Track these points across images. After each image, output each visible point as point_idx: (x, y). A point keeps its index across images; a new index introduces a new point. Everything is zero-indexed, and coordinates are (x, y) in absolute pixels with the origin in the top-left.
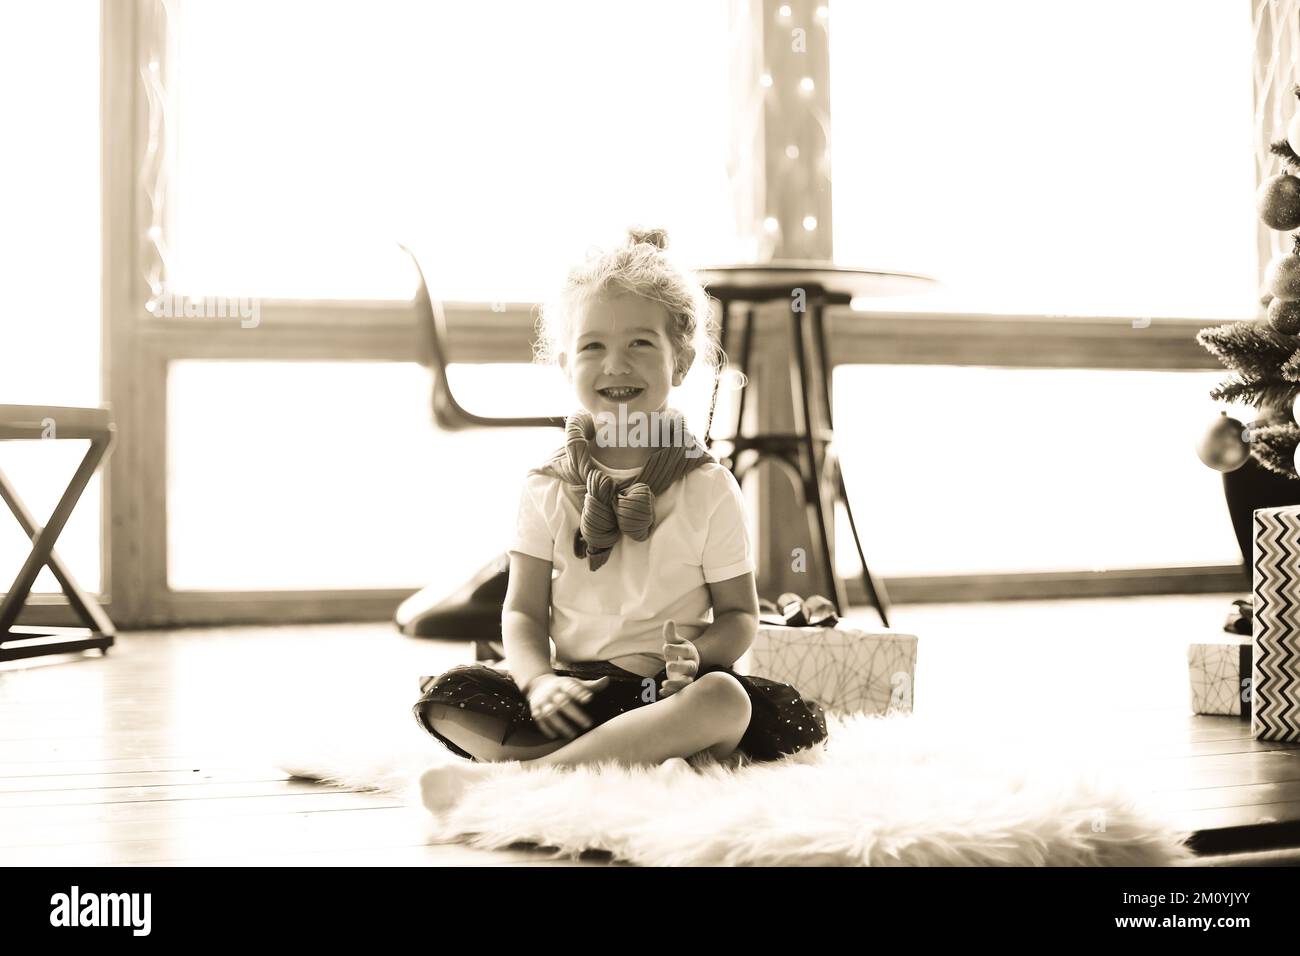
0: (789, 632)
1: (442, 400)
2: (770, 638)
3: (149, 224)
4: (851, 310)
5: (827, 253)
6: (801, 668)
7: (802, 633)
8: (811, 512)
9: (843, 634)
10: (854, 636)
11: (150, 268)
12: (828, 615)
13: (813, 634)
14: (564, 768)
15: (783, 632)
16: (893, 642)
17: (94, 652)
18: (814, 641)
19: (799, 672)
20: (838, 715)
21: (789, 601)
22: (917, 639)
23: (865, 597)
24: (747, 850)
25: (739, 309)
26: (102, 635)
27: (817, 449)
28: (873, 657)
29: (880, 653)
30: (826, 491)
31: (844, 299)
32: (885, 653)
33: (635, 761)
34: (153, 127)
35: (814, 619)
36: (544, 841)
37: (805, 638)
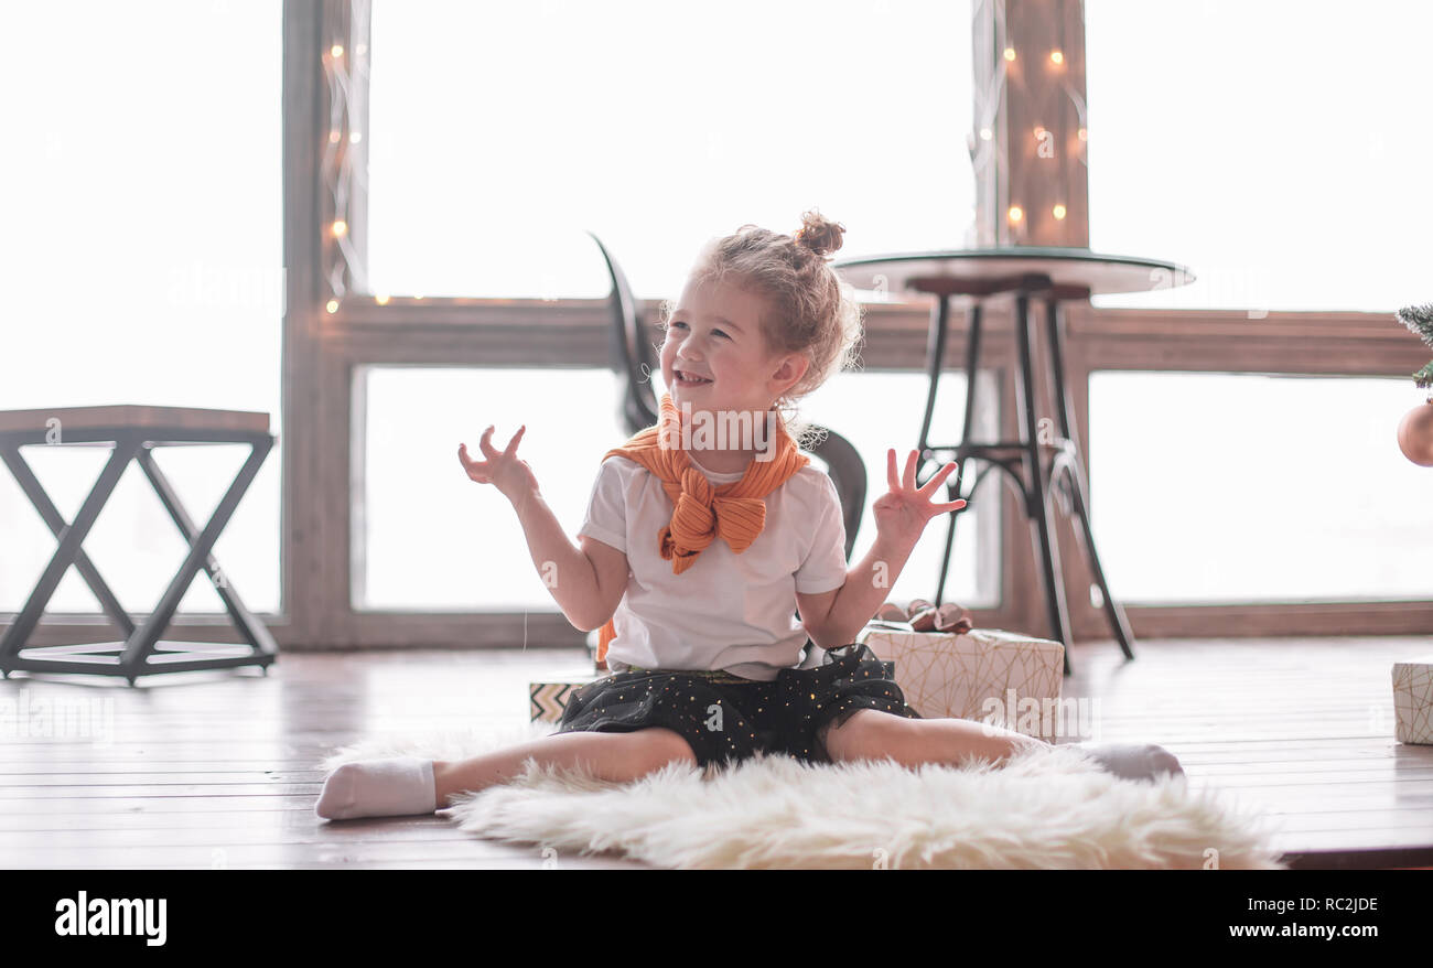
0: (916, 639)
3: (332, 219)
4: (1090, 305)
6: (926, 678)
7: (928, 638)
8: (1034, 528)
9: (975, 639)
10: (988, 644)
11: (333, 266)
12: (959, 621)
13: (941, 640)
15: (909, 636)
16: (1033, 652)
17: (255, 670)
18: (942, 649)
24: (764, 851)
25: (962, 303)
26: (261, 652)
28: (1009, 668)
31: (1082, 292)
32: (1024, 664)
34: (336, 114)
37: (932, 645)
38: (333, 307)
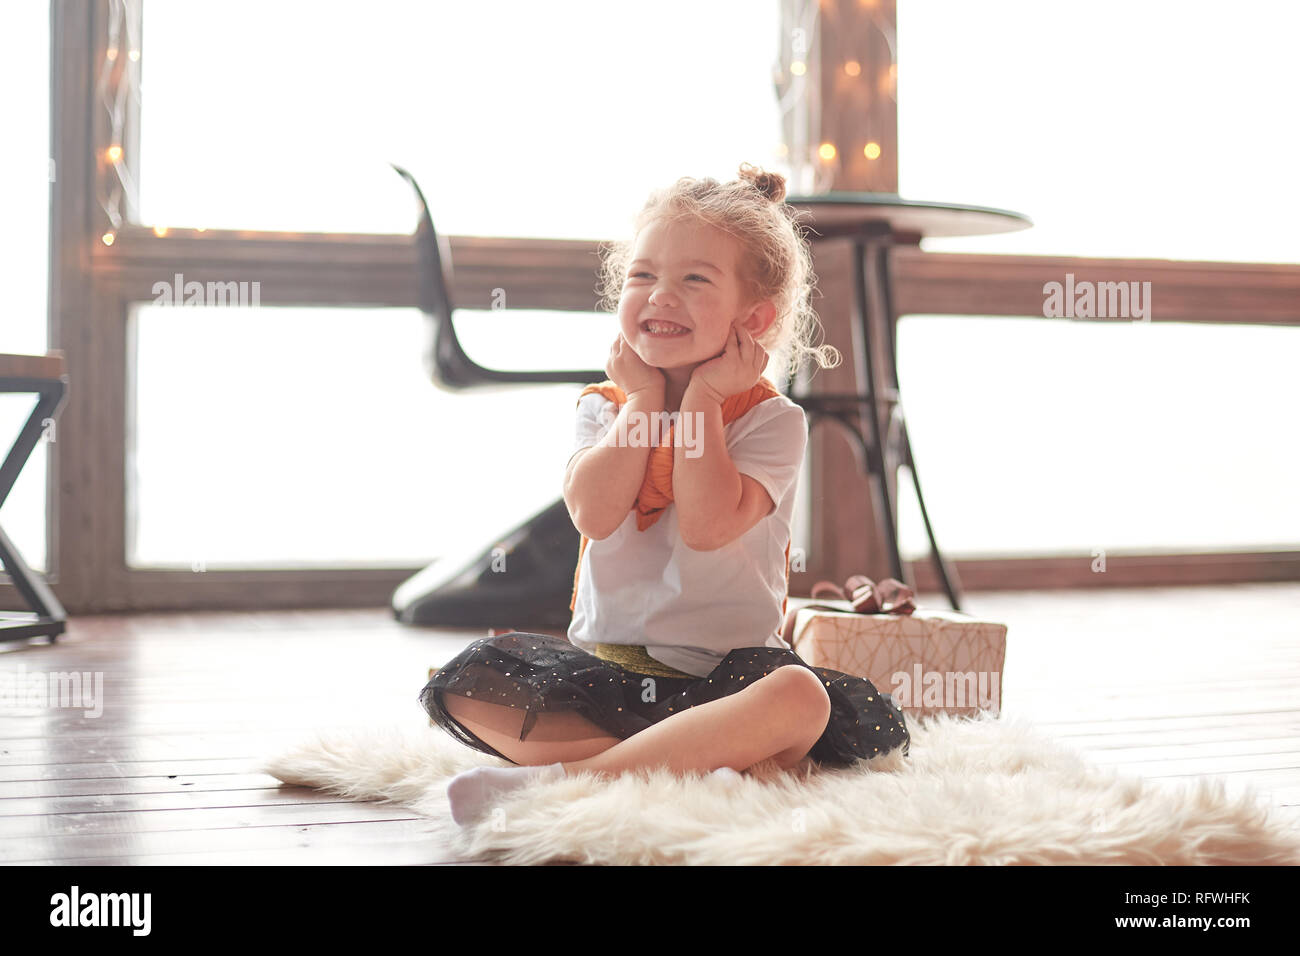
0: (859, 620)
1: (447, 351)
2: (837, 627)
3: (108, 144)
4: (922, 250)
5: (892, 184)
6: (872, 662)
7: (874, 621)
8: (873, 483)
9: (921, 621)
10: (934, 625)
11: (109, 195)
12: (904, 601)
13: (887, 623)
14: (607, 775)
15: (853, 619)
16: (979, 632)
17: (41, 640)
18: (888, 629)
19: (870, 668)
20: (917, 715)
21: (859, 584)
22: (1006, 629)
23: (933, 582)
26: (51, 620)
27: (882, 411)
28: (955, 650)
29: (963, 646)
30: (890, 459)
31: (914, 238)
32: (970, 645)
33: (688, 768)
35: (887, 606)
36: (586, 857)
37: (878, 627)
38: (109, 239)
